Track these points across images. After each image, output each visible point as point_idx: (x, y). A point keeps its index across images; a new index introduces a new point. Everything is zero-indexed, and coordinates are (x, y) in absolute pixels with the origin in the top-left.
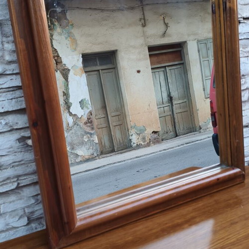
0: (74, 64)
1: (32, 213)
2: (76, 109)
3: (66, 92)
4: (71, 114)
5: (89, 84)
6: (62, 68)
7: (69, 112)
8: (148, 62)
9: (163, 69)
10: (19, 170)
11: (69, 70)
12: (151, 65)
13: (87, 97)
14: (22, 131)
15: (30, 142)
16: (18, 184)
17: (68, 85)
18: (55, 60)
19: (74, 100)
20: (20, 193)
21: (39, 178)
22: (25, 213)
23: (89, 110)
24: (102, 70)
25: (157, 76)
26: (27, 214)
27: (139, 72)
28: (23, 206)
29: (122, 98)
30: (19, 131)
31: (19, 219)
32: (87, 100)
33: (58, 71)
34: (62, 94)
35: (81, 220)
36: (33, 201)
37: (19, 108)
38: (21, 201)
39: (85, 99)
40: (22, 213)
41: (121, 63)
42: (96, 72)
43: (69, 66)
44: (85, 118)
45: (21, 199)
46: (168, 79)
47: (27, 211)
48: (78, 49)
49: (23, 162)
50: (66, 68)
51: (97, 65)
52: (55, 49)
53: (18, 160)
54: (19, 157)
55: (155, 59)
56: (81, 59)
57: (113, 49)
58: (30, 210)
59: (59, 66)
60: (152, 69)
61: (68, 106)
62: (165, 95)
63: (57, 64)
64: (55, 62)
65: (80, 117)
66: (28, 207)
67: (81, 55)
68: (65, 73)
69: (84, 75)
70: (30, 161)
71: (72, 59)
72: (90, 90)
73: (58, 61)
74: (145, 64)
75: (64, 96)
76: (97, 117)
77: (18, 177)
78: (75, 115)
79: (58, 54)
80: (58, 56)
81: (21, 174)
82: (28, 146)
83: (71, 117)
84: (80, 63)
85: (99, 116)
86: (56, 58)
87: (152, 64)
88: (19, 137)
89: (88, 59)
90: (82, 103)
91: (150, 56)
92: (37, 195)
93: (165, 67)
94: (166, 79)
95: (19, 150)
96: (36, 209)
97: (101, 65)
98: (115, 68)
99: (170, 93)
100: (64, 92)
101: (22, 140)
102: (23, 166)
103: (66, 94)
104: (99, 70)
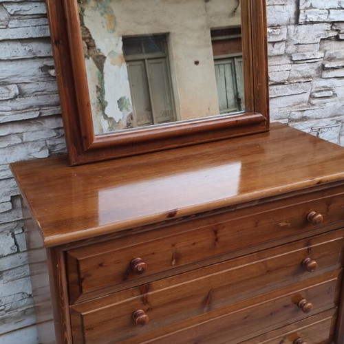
0: (111, 49)
1: (54, 146)
2: (112, 110)
3: (100, 87)
4: (106, 117)
5: (131, 78)
6: (96, 54)
7: (104, 114)
8: (210, 50)
9: (230, 61)
10: (41, 100)
11: (105, 57)
12: (214, 55)
13: (128, 96)
14: (45, 60)
15: (52, 72)
16: (41, 113)
17: (102, 77)
18: (87, 43)
19: (111, 98)
20: (42, 124)
21: (61, 98)
22: (46, 145)
23: (129, 113)
24: (148, 59)
25: (222, 70)
26: (49, 147)
27: (197, 63)
28: (44, 137)
29: (174, 98)
30: (41, 60)
31: (41, 150)
32: (127, 98)
33: (90, 58)
34: (95, 89)
35: (98, 139)
36: (54, 134)
37: (42, 35)
38: (43, 132)
39: (124, 98)
40: (44, 145)
41: (174, 52)
42: (141, 62)
43: (105, 52)
44: (124, 123)
45: (42, 130)
46: (236, 75)
47: (48, 143)
48: (118, 29)
49: (45, 93)
50: (100, 54)
51: (141, 52)
52: (87, 29)
53: (40, 90)
54: (42, 86)
55: (220, 46)
56: (121, 44)
57: (163, 31)
58: (52, 143)
59: (91, 52)
60: (215, 60)
61: (102, 105)
62: (231, 96)
63: (88, 48)
64: (86, 45)
65: (117, 121)
66: (50, 139)
67: (121, 38)
68: (100, 61)
69: (125, 65)
70: (52, 93)
71: (109, 43)
72: (132, 86)
73: (91, 45)
74: (206, 53)
75: (97, 91)
76: (139, 123)
77: (41, 106)
78: (111, 118)
79: (90, 35)
80: (90, 38)
81: (43, 104)
82: (50, 76)
83: (106, 121)
84: (119, 49)
85: (142, 122)
86: (88, 40)
87: (215, 53)
88: (42, 65)
89: (131, 44)
90: (120, 102)
91: (214, 42)
92: (58, 128)
93: (233, 58)
94: (234, 74)
95: (42, 79)
96: (57, 142)
97: (147, 52)
98: (165, 57)
99: (238, 93)
100: (97, 87)
101: (45, 69)
102: (45, 96)
103: (100, 90)
104: (144, 60)
